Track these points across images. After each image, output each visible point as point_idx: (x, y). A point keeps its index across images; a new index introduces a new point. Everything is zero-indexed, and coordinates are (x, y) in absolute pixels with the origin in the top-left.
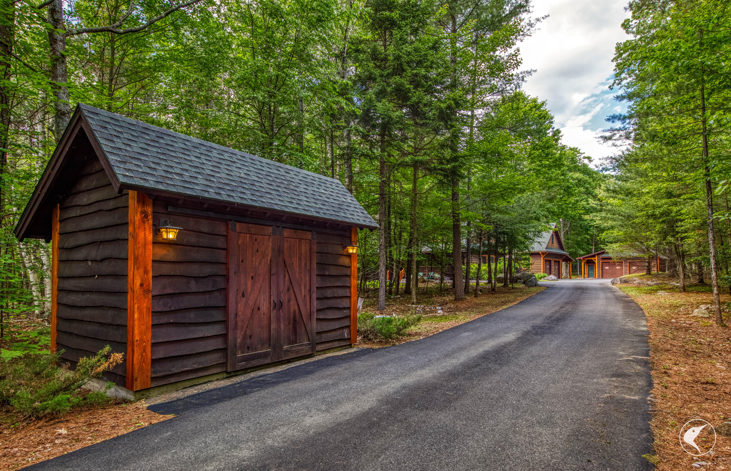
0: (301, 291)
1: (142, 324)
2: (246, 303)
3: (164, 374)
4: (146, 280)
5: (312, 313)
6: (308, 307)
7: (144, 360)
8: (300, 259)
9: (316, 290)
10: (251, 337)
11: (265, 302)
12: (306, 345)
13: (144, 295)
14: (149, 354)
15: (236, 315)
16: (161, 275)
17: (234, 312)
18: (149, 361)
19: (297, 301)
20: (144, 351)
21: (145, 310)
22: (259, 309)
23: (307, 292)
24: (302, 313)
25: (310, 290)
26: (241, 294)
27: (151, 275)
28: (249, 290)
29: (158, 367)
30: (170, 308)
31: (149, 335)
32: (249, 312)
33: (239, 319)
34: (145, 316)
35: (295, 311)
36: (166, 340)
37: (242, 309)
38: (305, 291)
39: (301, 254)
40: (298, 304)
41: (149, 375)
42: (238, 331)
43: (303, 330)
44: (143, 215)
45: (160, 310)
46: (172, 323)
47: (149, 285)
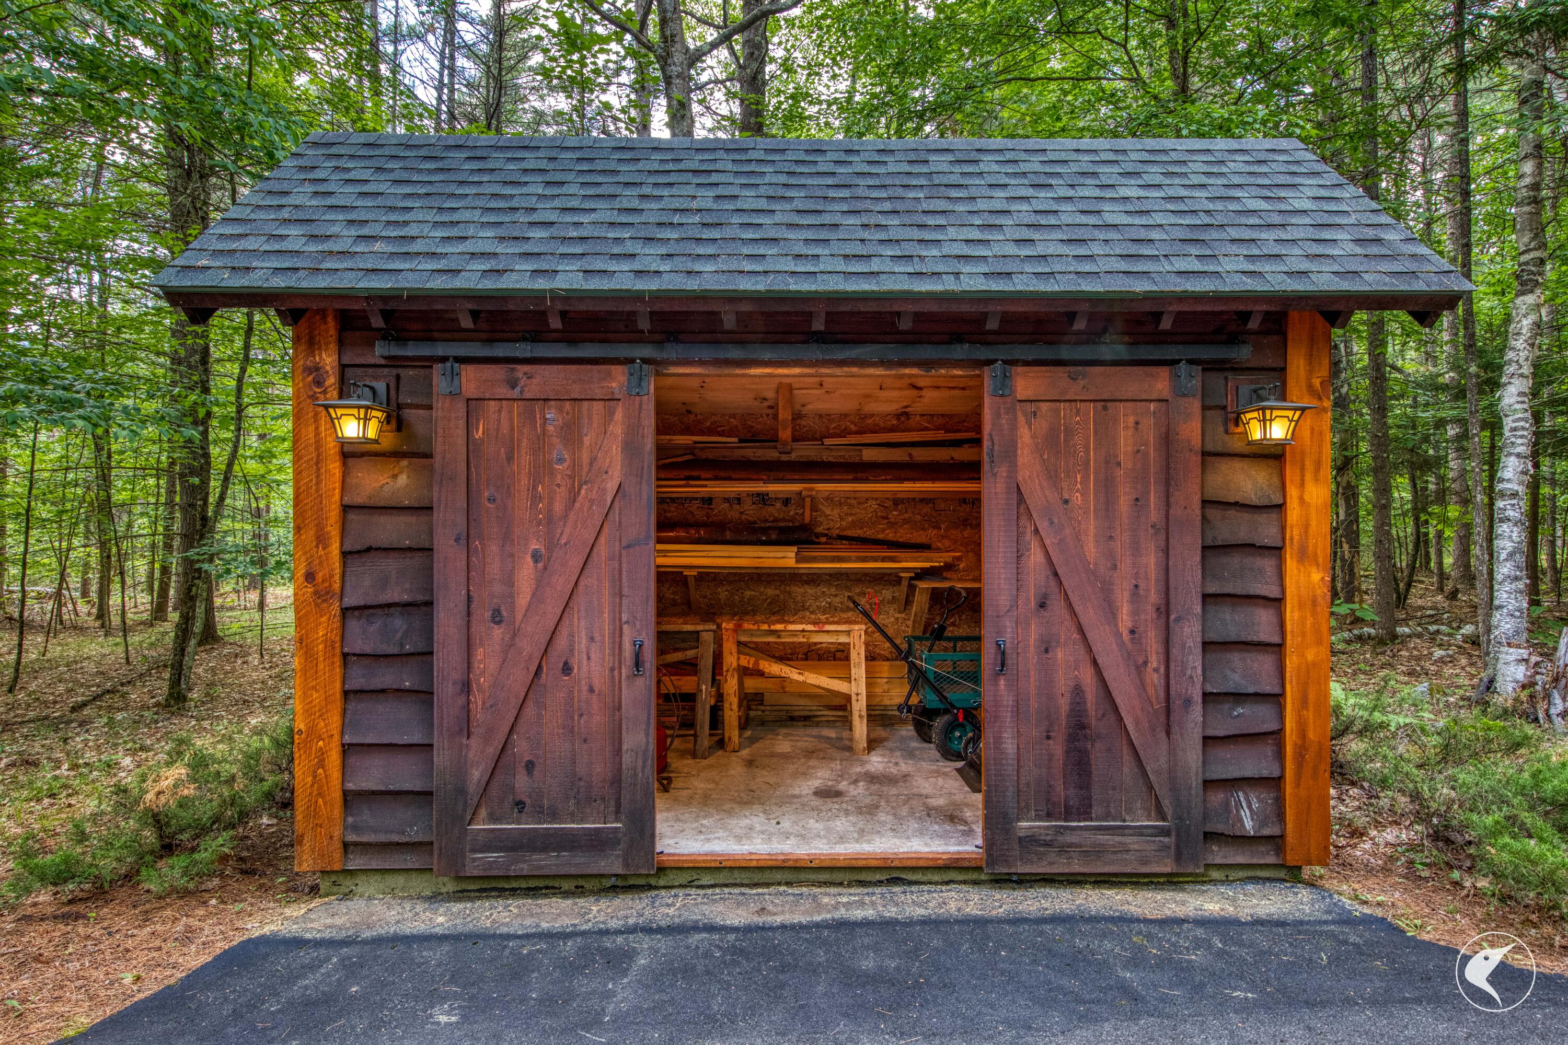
0: (1111, 612)
1: (314, 688)
2: (509, 646)
3: (382, 838)
4: (321, 563)
5: (1177, 703)
6: (1155, 679)
7: (320, 787)
8: (1107, 486)
9: (1198, 609)
10: (530, 766)
11: (594, 648)
12: (1140, 831)
13: (317, 605)
14: (336, 775)
15: (466, 687)
16: (369, 549)
17: (456, 675)
18: (337, 795)
19: (1089, 649)
20: (321, 764)
21: (321, 647)
22: (567, 669)
23: (1149, 613)
24: (1119, 700)
25: (1165, 610)
26: (488, 615)
27: (335, 548)
28: (523, 600)
29: (366, 815)
30: (402, 646)
31: (335, 720)
32: (519, 678)
33: (477, 699)
34: (321, 666)
35: (1078, 691)
36: (386, 741)
37: (493, 665)
38: (1135, 613)
39: (1110, 462)
40: (1095, 663)
41: (337, 833)
42: (474, 742)
43: (1128, 767)
44: (310, 378)
45: (368, 649)
46: (408, 691)
47: (332, 576)
